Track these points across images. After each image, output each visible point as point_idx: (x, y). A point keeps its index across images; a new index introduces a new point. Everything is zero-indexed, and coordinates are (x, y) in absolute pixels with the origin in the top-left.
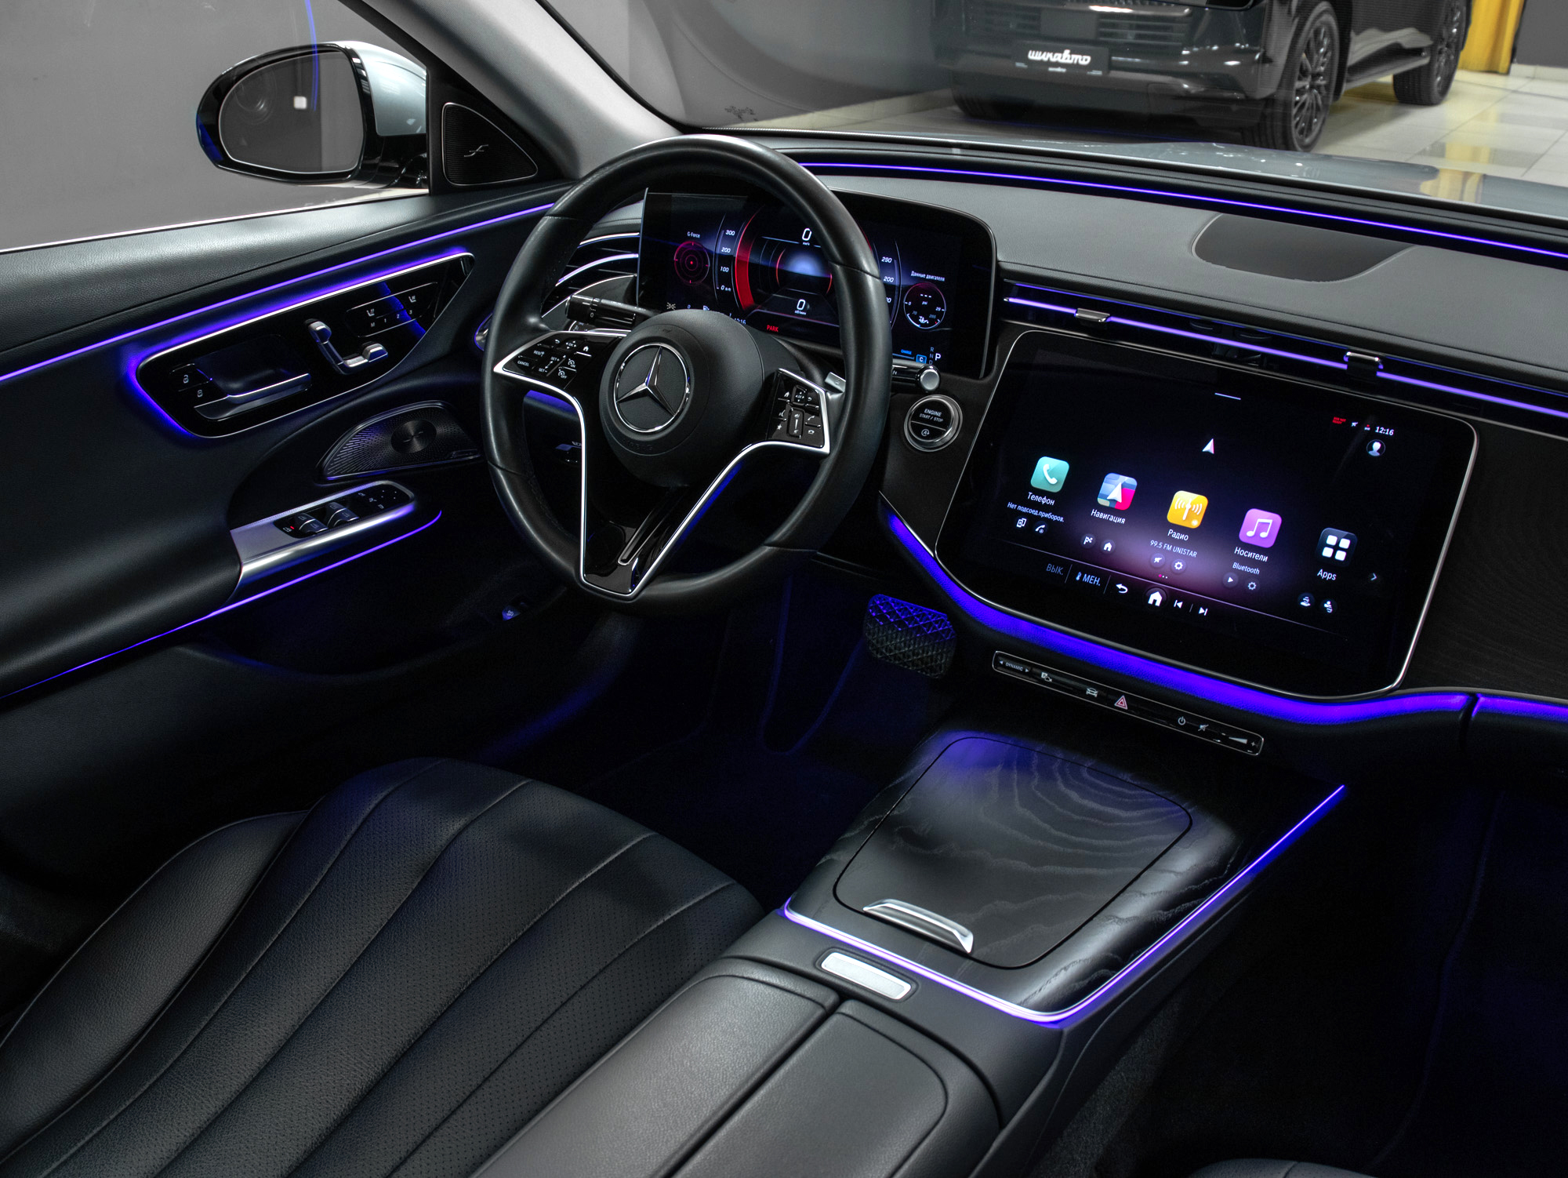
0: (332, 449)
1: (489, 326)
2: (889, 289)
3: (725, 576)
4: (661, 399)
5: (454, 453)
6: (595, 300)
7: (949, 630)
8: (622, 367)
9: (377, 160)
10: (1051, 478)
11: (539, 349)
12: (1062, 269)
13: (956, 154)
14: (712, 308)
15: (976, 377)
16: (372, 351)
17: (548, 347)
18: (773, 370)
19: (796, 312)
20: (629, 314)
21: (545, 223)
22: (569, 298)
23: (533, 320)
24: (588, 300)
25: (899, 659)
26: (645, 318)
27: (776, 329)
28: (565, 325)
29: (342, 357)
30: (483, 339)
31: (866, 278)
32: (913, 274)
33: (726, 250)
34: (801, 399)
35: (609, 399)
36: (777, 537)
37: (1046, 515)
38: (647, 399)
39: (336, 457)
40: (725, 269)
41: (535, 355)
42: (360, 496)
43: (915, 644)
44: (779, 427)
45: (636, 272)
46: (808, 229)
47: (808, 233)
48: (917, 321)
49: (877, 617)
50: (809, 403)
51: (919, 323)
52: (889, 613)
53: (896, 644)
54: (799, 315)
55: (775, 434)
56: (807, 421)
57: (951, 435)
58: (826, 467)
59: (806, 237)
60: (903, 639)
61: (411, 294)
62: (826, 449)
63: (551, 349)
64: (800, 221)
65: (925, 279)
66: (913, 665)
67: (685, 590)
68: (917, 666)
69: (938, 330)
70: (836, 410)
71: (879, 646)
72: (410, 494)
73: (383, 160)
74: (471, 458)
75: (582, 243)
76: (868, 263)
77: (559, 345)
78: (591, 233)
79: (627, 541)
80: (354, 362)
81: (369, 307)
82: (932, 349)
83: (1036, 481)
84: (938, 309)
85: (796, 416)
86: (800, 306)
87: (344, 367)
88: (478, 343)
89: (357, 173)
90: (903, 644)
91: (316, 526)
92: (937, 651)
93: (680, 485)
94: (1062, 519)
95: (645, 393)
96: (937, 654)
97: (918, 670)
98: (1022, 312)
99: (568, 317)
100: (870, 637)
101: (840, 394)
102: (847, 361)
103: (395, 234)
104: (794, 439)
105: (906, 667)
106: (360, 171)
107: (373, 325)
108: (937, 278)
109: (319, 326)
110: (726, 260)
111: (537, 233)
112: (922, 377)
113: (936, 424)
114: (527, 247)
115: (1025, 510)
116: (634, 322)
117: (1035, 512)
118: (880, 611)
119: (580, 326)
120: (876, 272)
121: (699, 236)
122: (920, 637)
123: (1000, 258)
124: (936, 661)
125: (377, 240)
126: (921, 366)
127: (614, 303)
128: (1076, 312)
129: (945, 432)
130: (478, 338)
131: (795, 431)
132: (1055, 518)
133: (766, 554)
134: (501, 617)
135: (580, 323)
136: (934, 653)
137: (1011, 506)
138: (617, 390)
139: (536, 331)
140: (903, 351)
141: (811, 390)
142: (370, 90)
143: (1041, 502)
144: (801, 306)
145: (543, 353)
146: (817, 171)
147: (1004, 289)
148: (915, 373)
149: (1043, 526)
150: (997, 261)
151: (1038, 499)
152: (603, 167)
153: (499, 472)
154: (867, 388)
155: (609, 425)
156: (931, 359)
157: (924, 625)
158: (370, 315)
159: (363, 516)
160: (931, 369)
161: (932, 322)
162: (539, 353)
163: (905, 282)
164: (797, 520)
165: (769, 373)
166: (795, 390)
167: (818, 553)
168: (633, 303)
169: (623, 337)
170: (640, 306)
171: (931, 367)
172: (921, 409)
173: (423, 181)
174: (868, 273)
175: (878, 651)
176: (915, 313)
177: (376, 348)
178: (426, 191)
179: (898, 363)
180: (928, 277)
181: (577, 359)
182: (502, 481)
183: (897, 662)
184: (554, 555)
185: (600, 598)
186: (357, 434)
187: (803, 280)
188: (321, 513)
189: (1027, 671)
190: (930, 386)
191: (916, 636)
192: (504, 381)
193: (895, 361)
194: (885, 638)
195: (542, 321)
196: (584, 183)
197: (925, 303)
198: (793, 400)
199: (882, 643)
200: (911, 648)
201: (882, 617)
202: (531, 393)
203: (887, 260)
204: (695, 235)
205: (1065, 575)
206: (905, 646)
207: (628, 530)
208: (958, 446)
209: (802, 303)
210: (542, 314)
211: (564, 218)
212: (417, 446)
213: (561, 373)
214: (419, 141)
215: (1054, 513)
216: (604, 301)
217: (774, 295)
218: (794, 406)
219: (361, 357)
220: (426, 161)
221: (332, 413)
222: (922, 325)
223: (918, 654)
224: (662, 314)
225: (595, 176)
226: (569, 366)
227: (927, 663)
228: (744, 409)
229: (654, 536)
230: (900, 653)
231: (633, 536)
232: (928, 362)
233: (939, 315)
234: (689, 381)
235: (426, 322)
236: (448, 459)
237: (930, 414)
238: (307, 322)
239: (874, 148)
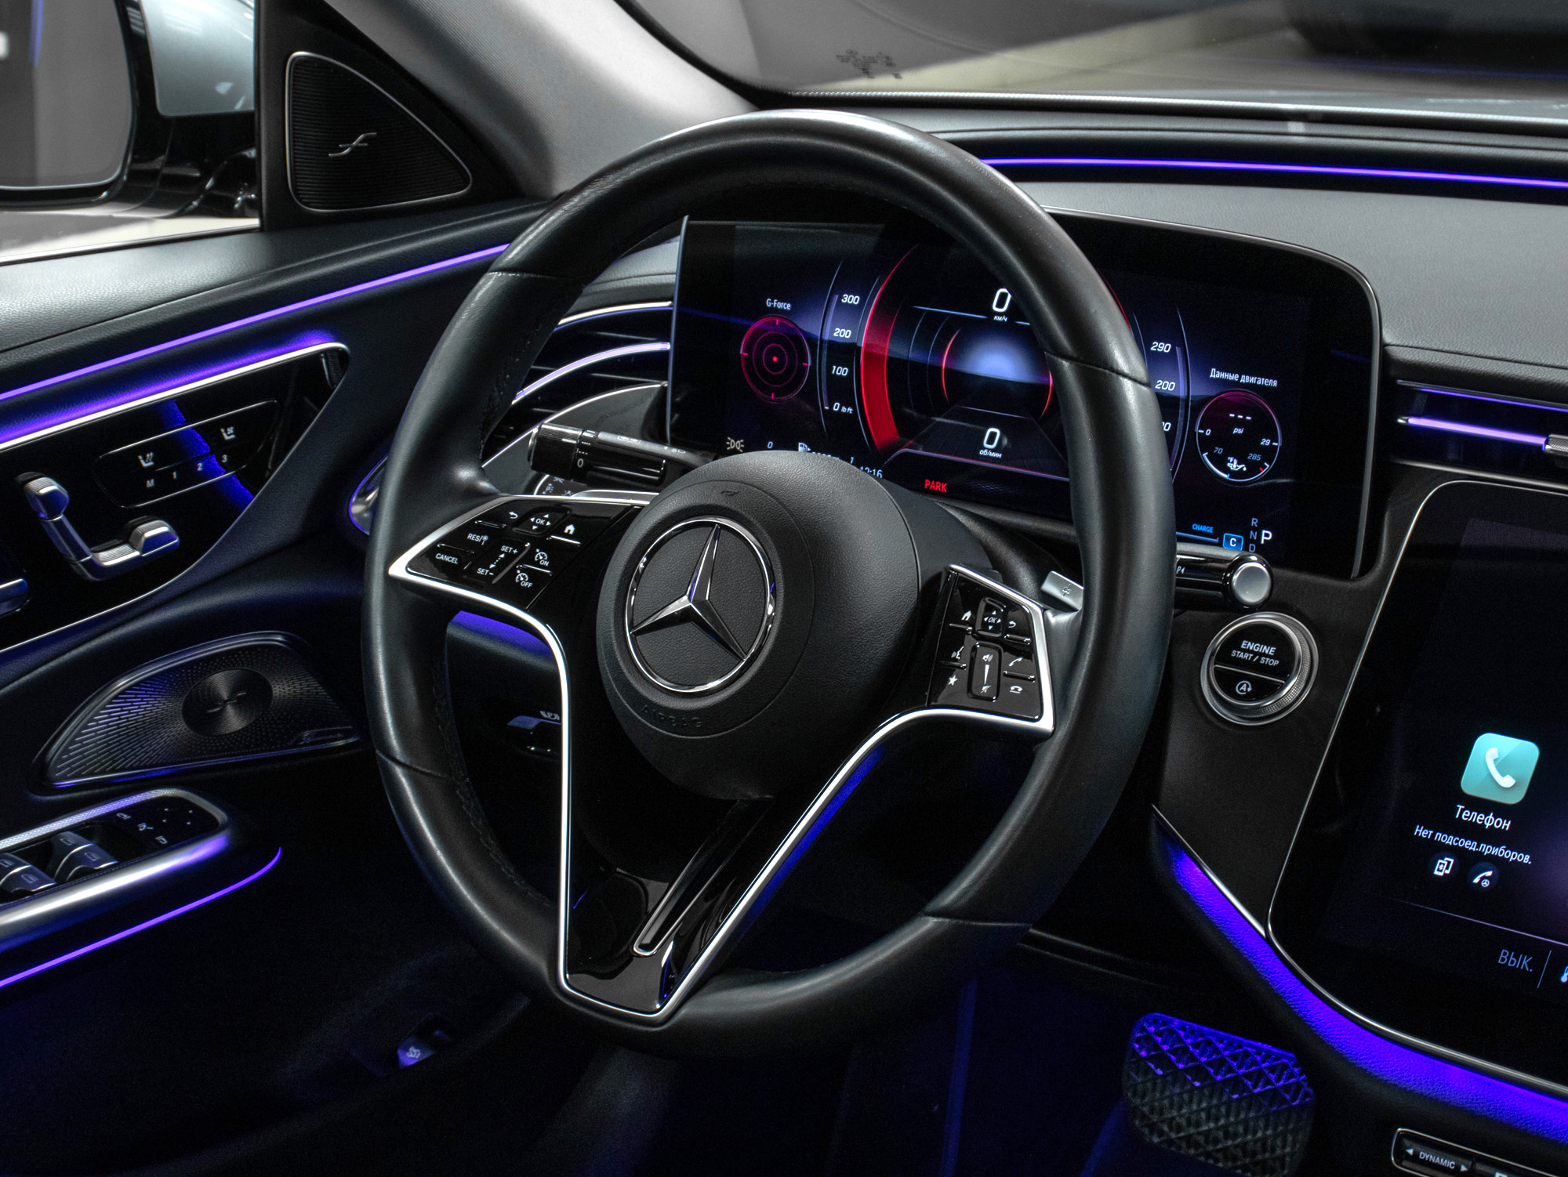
0: (65, 728)
1: (381, 484)
2: (1167, 405)
3: (847, 977)
4: (718, 626)
5: (306, 734)
6: (585, 434)
7: (1298, 1085)
8: (641, 565)
9: (158, 163)
10: (1503, 775)
11: (480, 530)
12: (1516, 357)
13: (1296, 133)
14: (815, 447)
15: (1344, 574)
16: (148, 535)
17: (495, 526)
18: (937, 567)
19: (983, 452)
20: (653, 460)
21: (488, 285)
22: (535, 430)
23: (465, 474)
24: (572, 433)
25: (1197, 1145)
26: (685, 468)
27: (941, 487)
28: (526, 483)
29: (90, 546)
30: (367, 510)
31: (1121, 386)
32: (1215, 374)
33: (843, 334)
34: (994, 625)
35: (616, 629)
36: (950, 897)
37: (1495, 851)
38: (690, 627)
39: (73, 742)
40: (842, 371)
41: (470, 541)
42: (121, 819)
43: (1228, 1115)
44: (953, 680)
45: (666, 379)
46: (1004, 290)
47: (1003, 297)
48: (1222, 465)
49: (1150, 1058)
50: (1011, 631)
51: (1226, 470)
52: (1173, 1051)
53: (1191, 1113)
54: (987, 459)
55: (944, 693)
56: (1009, 669)
57: (1295, 693)
58: (1047, 759)
59: (1000, 304)
60: (1204, 1105)
61: (225, 423)
62: (1046, 723)
63: (502, 530)
64: (990, 274)
65: (1237, 384)
66: (1226, 1158)
67: (766, 1005)
68: (1235, 1158)
69: (1263, 483)
70: (1065, 646)
71: (1155, 1118)
72: (220, 815)
73: (169, 163)
74: (340, 743)
75: (562, 322)
76: (1124, 354)
77: (517, 523)
78: (579, 302)
79: (650, 909)
80: (113, 557)
81: (143, 450)
82: (1254, 522)
83: (1471, 783)
84: (1266, 442)
85: (986, 657)
86: (990, 441)
87: (93, 566)
88: (355, 519)
89: (119, 187)
90: (1203, 1115)
91: (33, 879)
92: (1275, 1129)
93: (756, 797)
94: (1527, 857)
95: (686, 615)
96: (1275, 1136)
97: (1237, 1168)
98: (1435, 445)
99: (534, 467)
100: (1137, 1101)
101: (1075, 614)
102: (1087, 551)
103: (194, 308)
104: (983, 703)
105: (1211, 1161)
106: (126, 185)
107: (150, 484)
108: (1261, 381)
109: (45, 486)
110: (843, 352)
111: (473, 305)
112: (1235, 577)
113: (1266, 669)
114: (453, 332)
115: (1450, 840)
116: (662, 476)
117: (1470, 845)
118: (1156, 1047)
119: (556, 484)
120: (1140, 371)
121: (789, 306)
122: (1239, 1100)
123: (1388, 338)
124: (1273, 1150)
125: (161, 318)
126: (1234, 555)
127: (623, 440)
128: (1547, 443)
129: (1283, 687)
130: (356, 509)
131: (985, 688)
132: (1513, 856)
133: (929, 932)
134: (395, 1059)
135: (557, 479)
136: (1269, 1132)
137: (1422, 832)
138: (632, 609)
139: (472, 495)
140: (1196, 527)
141: (1013, 605)
142: (144, 27)
143: (1483, 825)
144: (992, 442)
145: (485, 538)
146: (1018, 175)
147: (1396, 400)
148: (1221, 570)
149: (1489, 874)
150: (1383, 345)
151: (1477, 817)
152: (601, 175)
153: (399, 772)
154: (1126, 601)
155: (615, 680)
156: (1252, 541)
157: (1248, 1076)
158: (145, 465)
159: (126, 859)
160: (1254, 562)
161: (1254, 468)
162: (478, 539)
163: (1198, 390)
164: (990, 864)
165: (930, 575)
166: (982, 606)
167: (1032, 931)
168: (660, 439)
169: (643, 507)
170: (675, 444)
171: (1254, 558)
172: (1234, 641)
173: (248, 203)
174: (1125, 376)
175: (1153, 1128)
176: (1219, 450)
177: (157, 529)
178: (254, 222)
179: (1186, 550)
180: (1245, 379)
181: (553, 549)
182: (404, 790)
183: (1192, 1151)
184: (507, 936)
185: (599, 1022)
186: (116, 697)
187: (995, 390)
188: (43, 854)
189: (1463, 1168)
190: (1252, 595)
191: (1230, 1098)
192: (411, 595)
193: (1181, 547)
194: (1166, 1102)
195: (484, 474)
196: (566, 207)
197: (1238, 431)
198: (978, 626)
199: (1161, 1113)
200: (1222, 1122)
201: (1161, 1060)
202: (462, 616)
203: (1163, 347)
204: (780, 305)
205: (1537, 974)
206: (1208, 1119)
207: (654, 887)
208: (1311, 713)
209: (993, 435)
210: (484, 460)
211: (525, 275)
212: (234, 721)
213: (521, 577)
214: (242, 126)
215: (1511, 847)
216: (603, 436)
217: (938, 419)
218: (980, 638)
219: (126, 547)
220: (254, 164)
221: (67, 657)
222: (1233, 474)
223: (1236, 1135)
224: (718, 461)
225: (586, 193)
226: (537, 564)
227: (1254, 1154)
228: (880, 645)
229: (706, 897)
230: (1199, 1133)
231: (662, 897)
232: (1246, 548)
233: (1268, 453)
234: (774, 593)
235: (254, 478)
236: (296, 745)
237: (1252, 652)
238: (21, 477)
239: (1132, 125)
